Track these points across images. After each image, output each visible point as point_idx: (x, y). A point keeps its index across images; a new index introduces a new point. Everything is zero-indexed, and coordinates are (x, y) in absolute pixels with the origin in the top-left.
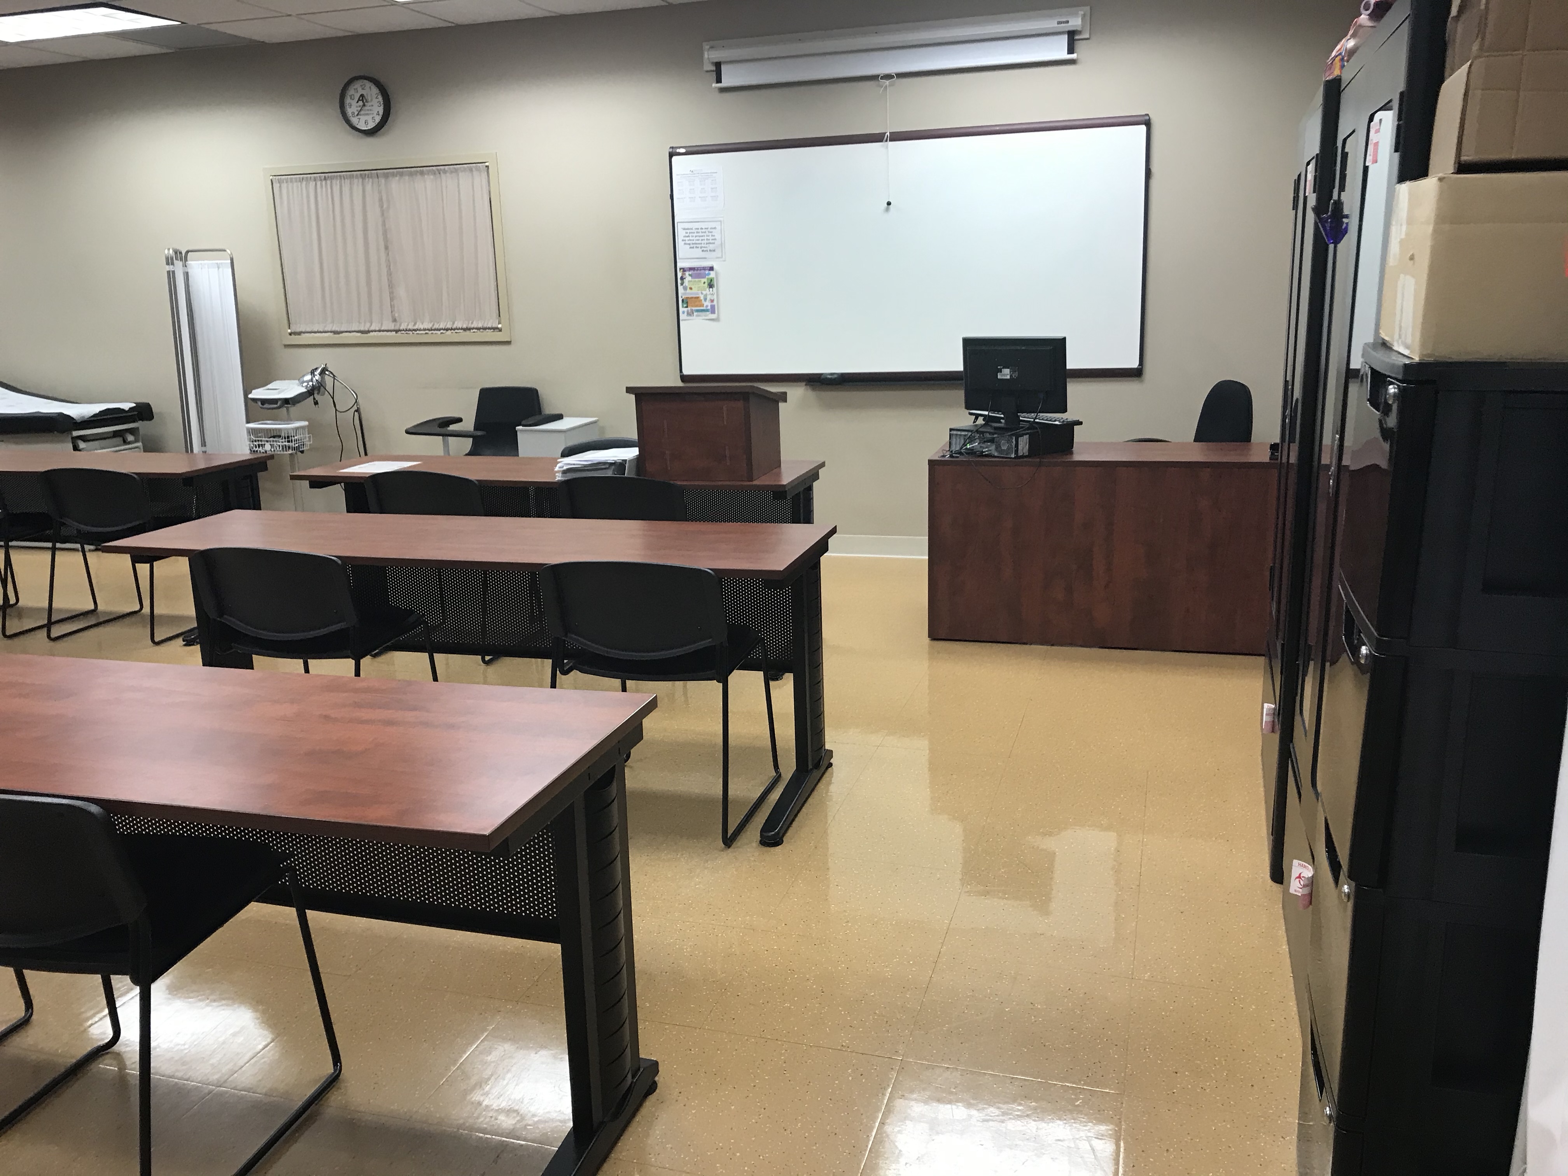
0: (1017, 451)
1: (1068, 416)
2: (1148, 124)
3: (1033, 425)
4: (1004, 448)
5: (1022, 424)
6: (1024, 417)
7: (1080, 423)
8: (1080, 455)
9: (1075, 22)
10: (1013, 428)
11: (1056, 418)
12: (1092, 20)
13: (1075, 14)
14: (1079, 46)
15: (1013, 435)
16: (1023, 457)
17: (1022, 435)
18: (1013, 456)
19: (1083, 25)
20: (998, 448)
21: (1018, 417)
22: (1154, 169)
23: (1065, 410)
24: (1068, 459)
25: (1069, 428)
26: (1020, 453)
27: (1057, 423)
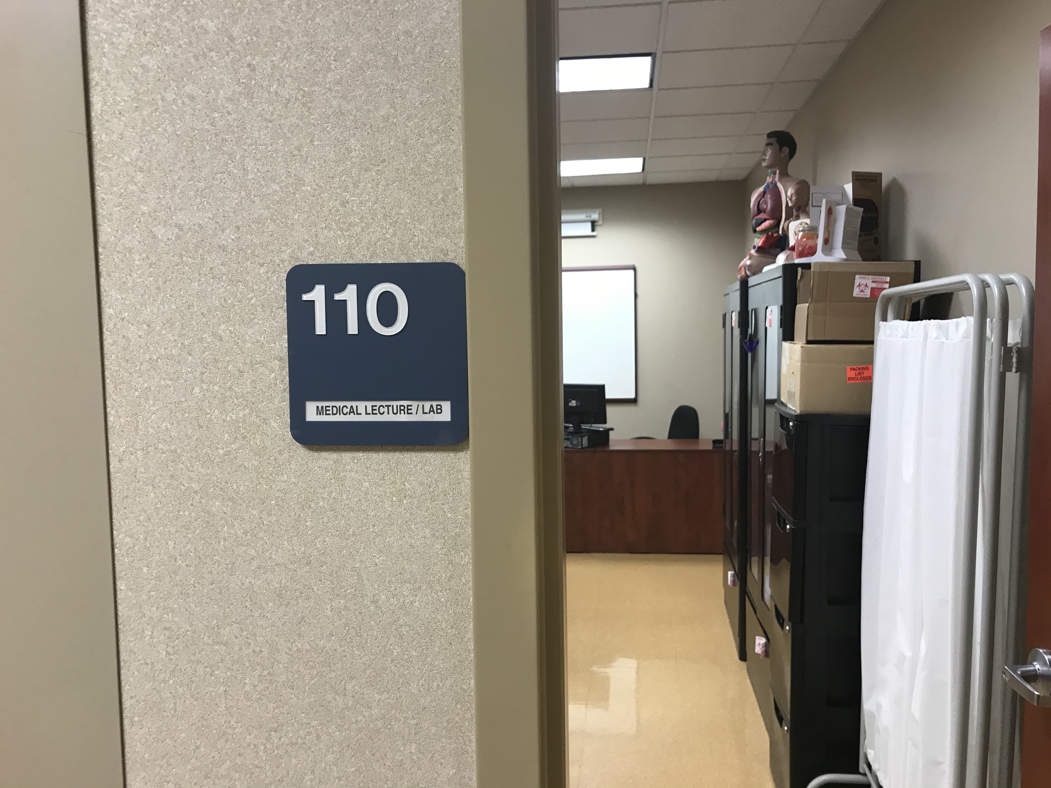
0: (582, 445)
1: (607, 426)
2: (634, 269)
3: (589, 431)
4: (575, 443)
5: (583, 431)
6: (584, 426)
7: (612, 429)
8: (613, 446)
9: (595, 216)
10: (578, 432)
11: (600, 427)
12: (604, 216)
13: (595, 212)
14: (597, 228)
15: (579, 436)
16: (584, 448)
17: (584, 436)
18: (580, 447)
19: (599, 217)
20: (572, 443)
21: (581, 426)
22: (639, 292)
23: (605, 422)
24: (606, 449)
25: (607, 431)
26: (584, 446)
27: (601, 429)
